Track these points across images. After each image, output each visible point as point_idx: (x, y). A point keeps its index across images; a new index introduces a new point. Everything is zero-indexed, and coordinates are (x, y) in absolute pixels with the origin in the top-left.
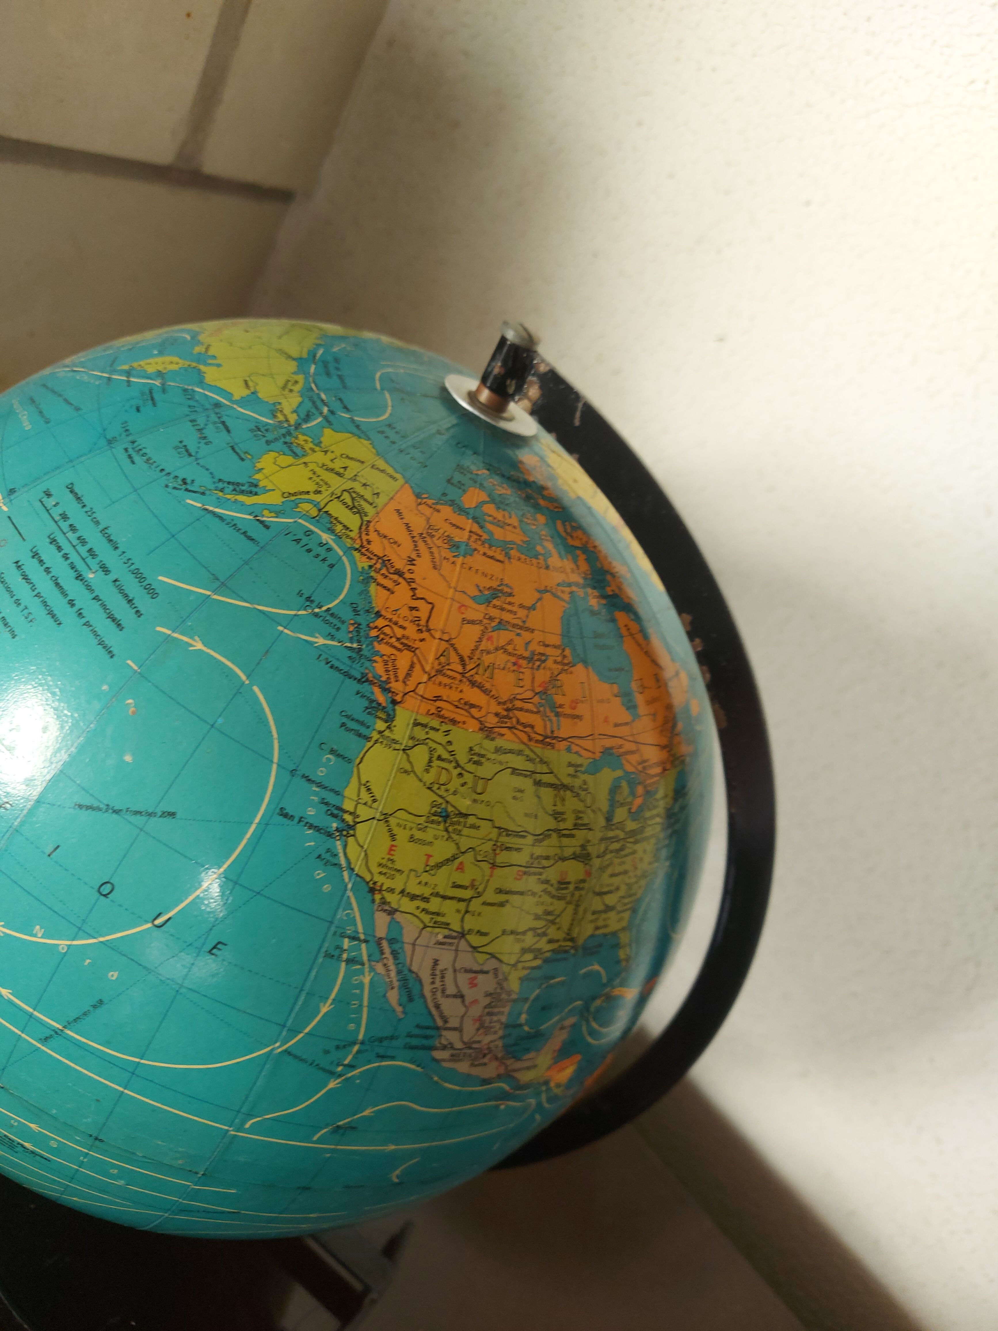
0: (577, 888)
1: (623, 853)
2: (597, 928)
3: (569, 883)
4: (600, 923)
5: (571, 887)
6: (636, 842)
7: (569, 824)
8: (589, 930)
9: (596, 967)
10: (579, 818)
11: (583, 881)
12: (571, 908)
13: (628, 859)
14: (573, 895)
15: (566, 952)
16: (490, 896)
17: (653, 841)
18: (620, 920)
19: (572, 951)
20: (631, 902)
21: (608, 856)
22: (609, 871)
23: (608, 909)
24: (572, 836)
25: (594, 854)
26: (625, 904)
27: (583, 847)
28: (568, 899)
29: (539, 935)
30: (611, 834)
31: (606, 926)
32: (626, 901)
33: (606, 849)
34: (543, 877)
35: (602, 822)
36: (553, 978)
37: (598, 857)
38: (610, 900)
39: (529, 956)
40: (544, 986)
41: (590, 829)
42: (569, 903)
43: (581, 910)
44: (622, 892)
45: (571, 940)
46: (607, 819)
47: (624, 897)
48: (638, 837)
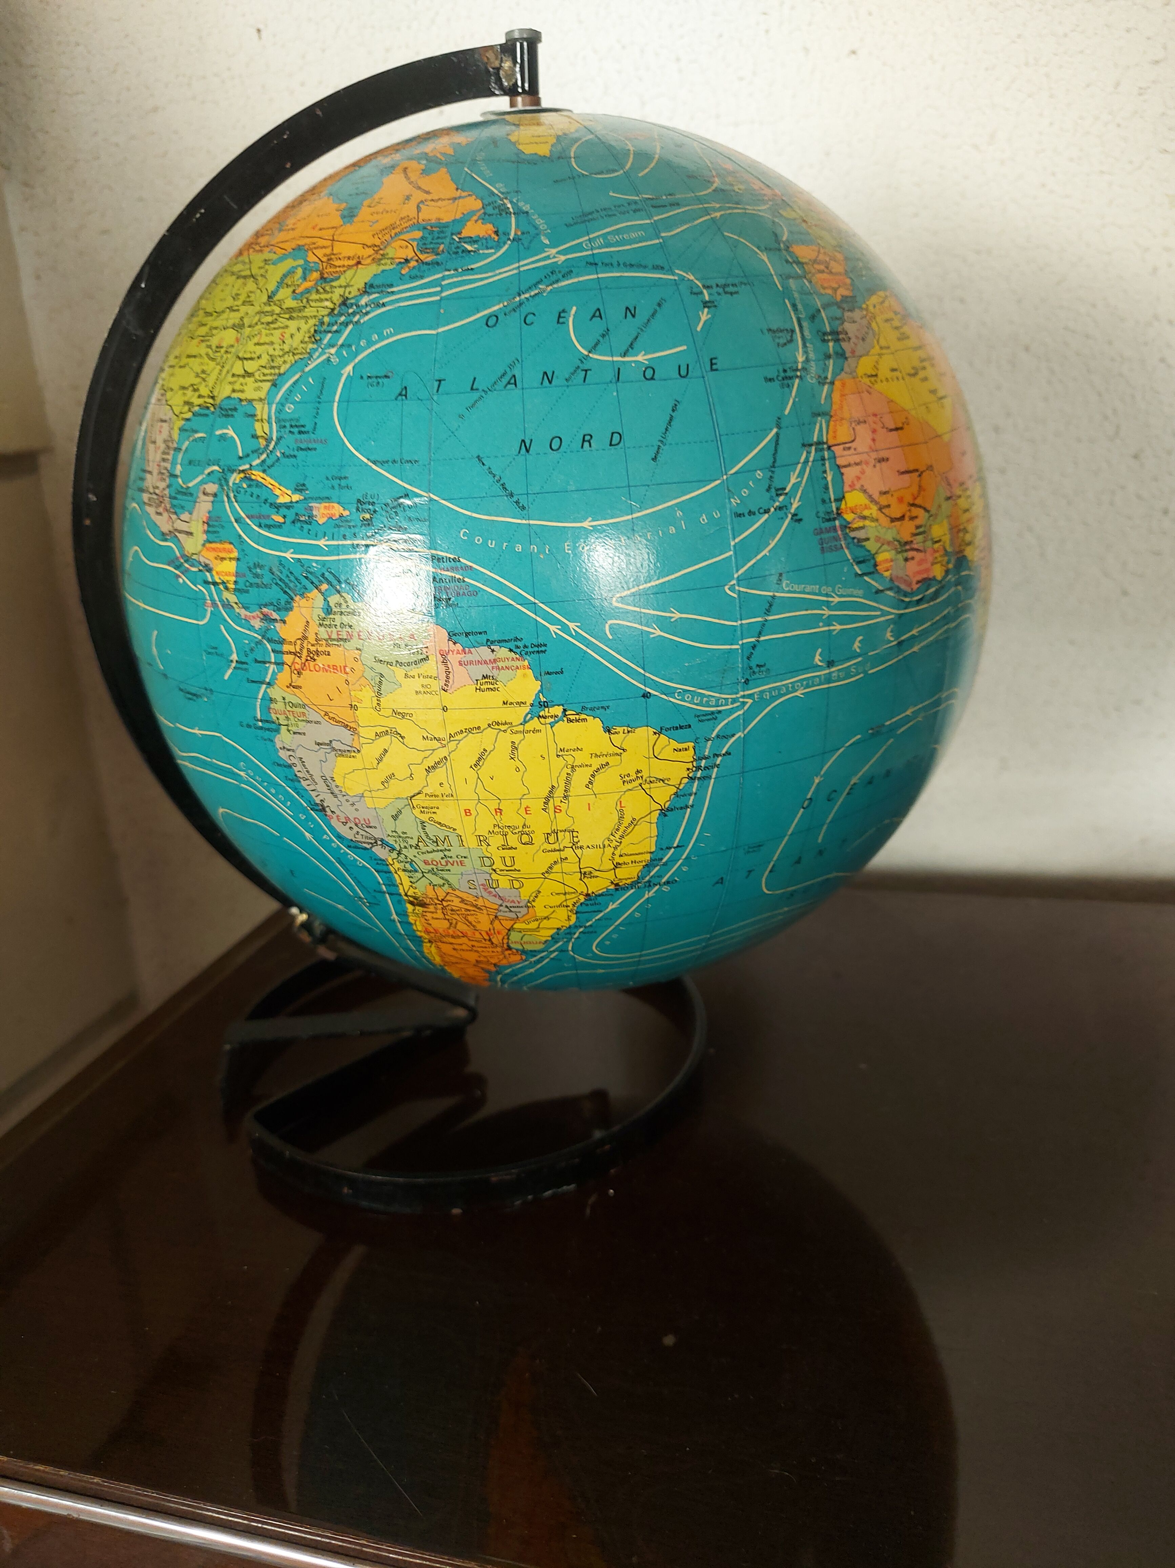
0: (227, 352)
1: (272, 326)
2: (234, 391)
3: (222, 347)
4: (237, 387)
5: (223, 350)
6: (291, 318)
7: (239, 302)
8: (226, 391)
9: (231, 432)
10: (249, 297)
11: (232, 346)
12: (219, 367)
13: (277, 333)
14: (222, 357)
15: (208, 408)
16: (184, 361)
17: (312, 322)
18: (258, 389)
19: (212, 409)
20: (271, 374)
21: (259, 327)
22: (256, 340)
23: (247, 374)
24: (238, 310)
25: (246, 325)
26: (264, 375)
27: (242, 319)
28: (218, 361)
29: (195, 390)
30: (268, 308)
31: (242, 391)
32: (266, 371)
33: (259, 320)
34: (208, 343)
35: (265, 298)
36: (196, 432)
37: (250, 326)
38: (251, 366)
39: (186, 408)
40: (191, 439)
41: (253, 305)
42: (217, 364)
43: (225, 371)
44: (264, 361)
45: (213, 398)
46: (269, 297)
47: (265, 367)
48: (294, 315)
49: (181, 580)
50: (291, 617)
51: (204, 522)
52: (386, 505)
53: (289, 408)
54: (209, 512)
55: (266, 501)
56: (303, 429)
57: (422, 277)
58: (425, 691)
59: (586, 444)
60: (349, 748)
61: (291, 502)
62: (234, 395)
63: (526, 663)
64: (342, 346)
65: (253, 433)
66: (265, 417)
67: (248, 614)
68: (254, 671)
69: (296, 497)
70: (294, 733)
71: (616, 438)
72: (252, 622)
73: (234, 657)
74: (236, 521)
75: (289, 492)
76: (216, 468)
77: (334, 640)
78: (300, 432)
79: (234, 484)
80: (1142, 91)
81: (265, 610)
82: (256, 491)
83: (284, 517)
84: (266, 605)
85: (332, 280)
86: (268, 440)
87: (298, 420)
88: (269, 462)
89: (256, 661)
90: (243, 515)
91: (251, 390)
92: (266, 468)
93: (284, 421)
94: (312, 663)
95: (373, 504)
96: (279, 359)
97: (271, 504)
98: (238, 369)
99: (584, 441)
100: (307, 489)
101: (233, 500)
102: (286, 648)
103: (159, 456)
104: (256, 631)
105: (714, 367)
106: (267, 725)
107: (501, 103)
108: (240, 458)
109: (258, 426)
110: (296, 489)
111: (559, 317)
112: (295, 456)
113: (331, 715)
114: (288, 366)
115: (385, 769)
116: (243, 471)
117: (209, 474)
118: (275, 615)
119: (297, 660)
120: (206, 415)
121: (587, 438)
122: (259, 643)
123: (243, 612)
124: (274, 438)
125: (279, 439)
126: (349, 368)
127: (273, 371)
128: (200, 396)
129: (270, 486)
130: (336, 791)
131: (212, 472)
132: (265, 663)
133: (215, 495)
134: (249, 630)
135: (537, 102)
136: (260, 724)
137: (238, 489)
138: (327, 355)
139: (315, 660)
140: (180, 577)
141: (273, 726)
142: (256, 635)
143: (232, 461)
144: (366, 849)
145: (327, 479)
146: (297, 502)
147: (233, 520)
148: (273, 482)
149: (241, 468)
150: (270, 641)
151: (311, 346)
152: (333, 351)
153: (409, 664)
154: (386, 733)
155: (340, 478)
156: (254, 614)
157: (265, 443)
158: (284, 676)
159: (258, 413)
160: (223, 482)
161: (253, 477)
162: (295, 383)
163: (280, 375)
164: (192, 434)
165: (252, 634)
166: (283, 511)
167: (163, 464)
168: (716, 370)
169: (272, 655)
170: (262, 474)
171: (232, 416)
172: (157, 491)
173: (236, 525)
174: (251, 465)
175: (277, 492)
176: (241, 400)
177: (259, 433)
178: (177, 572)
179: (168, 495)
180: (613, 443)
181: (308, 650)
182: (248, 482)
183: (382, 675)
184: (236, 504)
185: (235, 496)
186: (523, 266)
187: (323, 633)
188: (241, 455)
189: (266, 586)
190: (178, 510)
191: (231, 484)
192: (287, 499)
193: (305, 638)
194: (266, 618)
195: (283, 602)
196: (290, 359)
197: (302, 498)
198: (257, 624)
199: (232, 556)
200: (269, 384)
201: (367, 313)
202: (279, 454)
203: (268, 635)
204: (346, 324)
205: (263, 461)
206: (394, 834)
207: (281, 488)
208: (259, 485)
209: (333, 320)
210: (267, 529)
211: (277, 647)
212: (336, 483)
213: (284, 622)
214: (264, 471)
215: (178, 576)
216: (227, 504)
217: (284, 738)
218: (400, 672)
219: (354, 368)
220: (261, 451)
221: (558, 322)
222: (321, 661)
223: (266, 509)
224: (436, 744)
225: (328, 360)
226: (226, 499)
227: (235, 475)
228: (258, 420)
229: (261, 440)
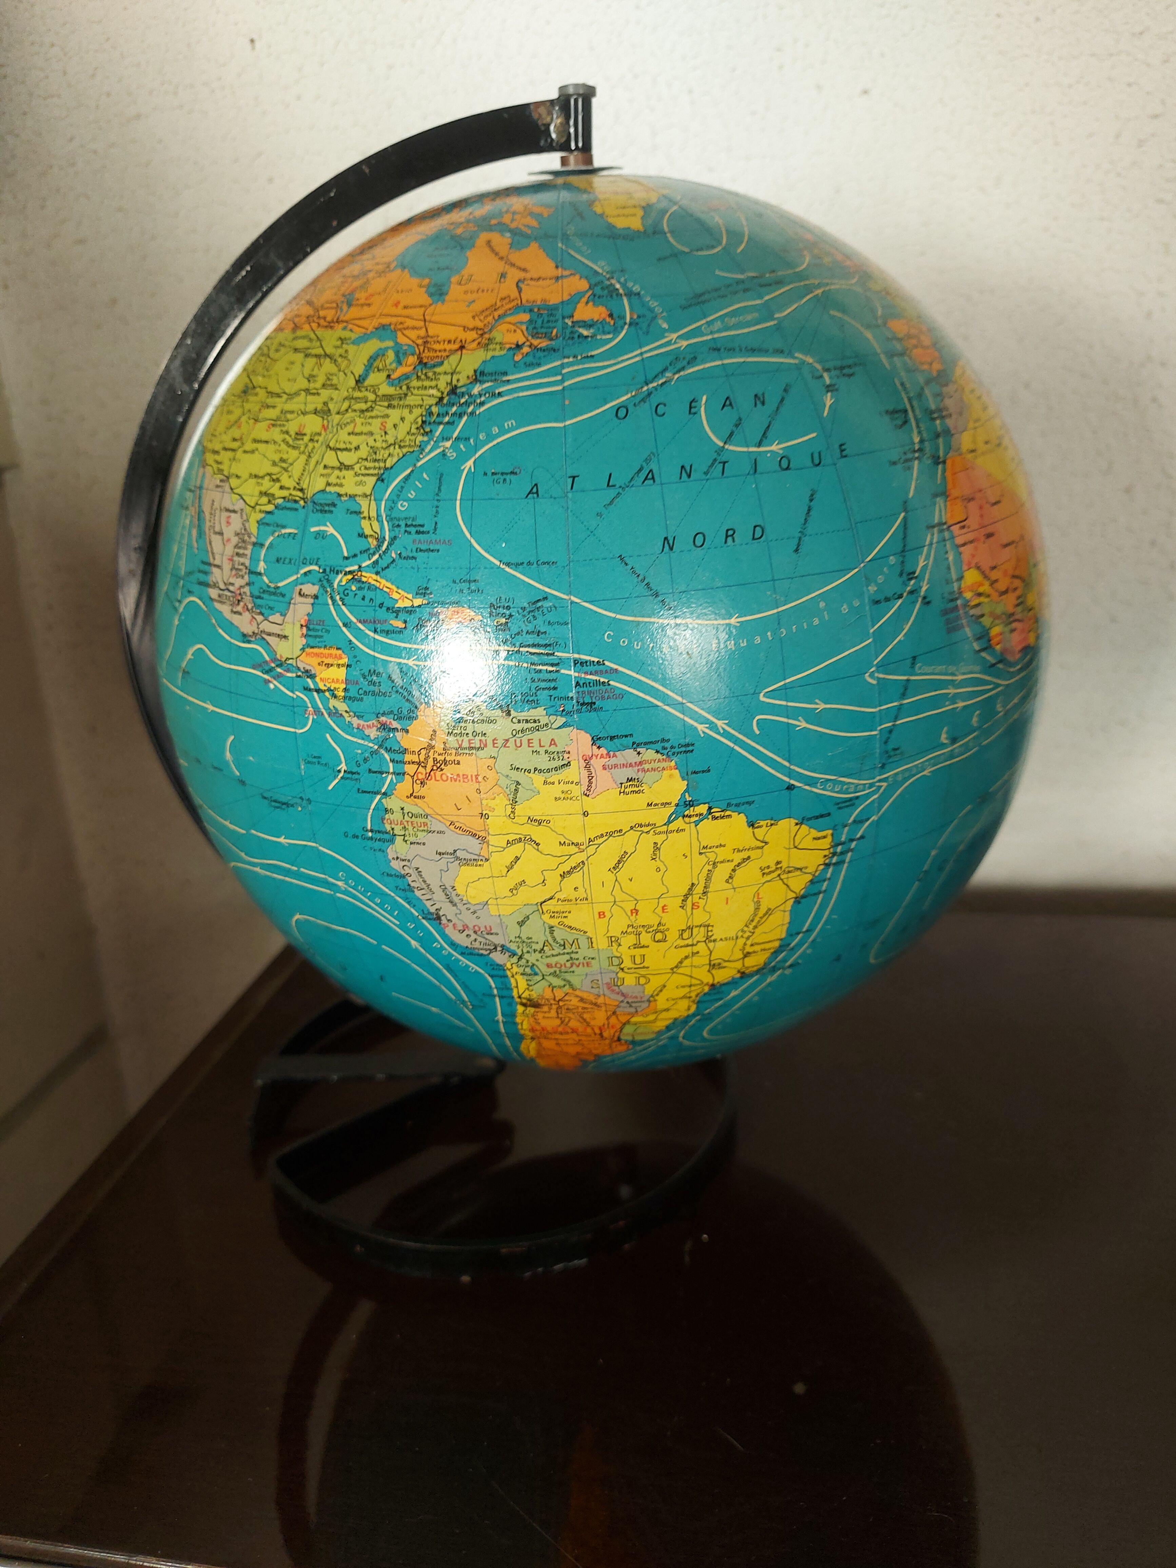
0: (311, 440)
1: (368, 414)
2: (328, 484)
3: (305, 434)
4: (333, 480)
5: (306, 438)
6: (389, 406)
7: (318, 385)
8: (320, 484)
9: (330, 530)
10: (329, 379)
11: (319, 434)
12: (303, 458)
13: (377, 423)
14: (306, 446)
15: (296, 502)
16: (249, 446)
17: (417, 412)
18: (361, 483)
19: (302, 503)
20: (375, 468)
21: (350, 414)
22: (350, 428)
23: (343, 467)
24: (318, 394)
25: (334, 411)
26: (366, 468)
27: (325, 404)
28: (302, 449)
29: (273, 480)
30: (357, 394)
31: (341, 485)
32: (368, 464)
33: (350, 407)
34: (284, 429)
35: (352, 383)
36: (284, 527)
37: (338, 413)
38: (347, 458)
39: (265, 500)
40: (276, 534)
41: (337, 389)
42: (303, 452)
43: (313, 462)
44: (364, 452)
45: (301, 490)
46: (357, 382)
47: (366, 459)
48: (395, 403)
49: (272, 686)
50: (413, 727)
51: (302, 626)
52: (524, 609)
53: (402, 506)
54: (308, 615)
55: (381, 605)
56: (421, 529)
57: (539, 365)
58: (566, 796)
59: (730, 539)
60: (476, 857)
61: (413, 606)
62: (328, 489)
63: (673, 764)
64: (457, 439)
65: (361, 532)
66: (373, 514)
67: (362, 722)
68: (367, 780)
69: (418, 602)
70: (411, 843)
71: (758, 532)
72: (367, 732)
73: (343, 767)
74: (345, 625)
75: (410, 596)
76: (316, 568)
77: (465, 748)
78: (418, 532)
79: (338, 585)
80: (1141, 143)
81: (383, 719)
82: (369, 595)
83: (405, 622)
84: (384, 714)
85: (434, 366)
86: (380, 540)
87: (413, 520)
88: (383, 563)
89: (370, 771)
90: (354, 620)
91: (350, 484)
92: (380, 570)
93: (399, 520)
94: (438, 773)
95: (508, 608)
96: (382, 452)
97: (388, 609)
98: (331, 459)
99: (727, 536)
100: (431, 593)
101: (340, 603)
102: (408, 757)
103: (229, 550)
104: (371, 741)
105: (844, 453)
106: (378, 836)
107: (551, 161)
108: (347, 558)
109: (365, 524)
110: (417, 594)
111: (691, 408)
112: (414, 558)
113: (457, 825)
114: (395, 459)
115: (515, 876)
116: (350, 572)
117: (305, 574)
118: (395, 724)
119: (421, 769)
120: (296, 510)
121: (730, 533)
122: (376, 752)
123: (355, 721)
124: (387, 538)
125: (393, 539)
126: (470, 463)
127: (377, 464)
128: (282, 488)
129: (385, 589)
130: (456, 899)
131: (309, 571)
132: (382, 773)
133: (316, 597)
134: (363, 739)
135: (589, 160)
136: (370, 834)
137: (345, 592)
138: (442, 449)
139: (442, 770)
140: (269, 681)
141: (386, 836)
142: (371, 745)
143: (337, 562)
144: (482, 955)
145: (454, 582)
146: (419, 606)
147: (341, 624)
148: (389, 585)
149: (348, 569)
150: (388, 750)
151: (420, 438)
152: (448, 444)
153: (548, 771)
154: (520, 840)
155: (470, 582)
156: (370, 723)
157: (375, 543)
158: (405, 787)
159: (364, 509)
160: (325, 583)
161: (364, 579)
162: (407, 478)
163: (386, 469)
164: (276, 529)
165: (366, 743)
166: (403, 616)
167: (236, 558)
168: (846, 456)
169: (391, 765)
170: (375, 577)
171: (331, 512)
172: (231, 588)
173: (344, 629)
174: (360, 567)
175: (395, 596)
176: (340, 495)
177: (368, 531)
178: (266, 677)
179: (248, 594)
180: (756, 537)
181: (435, 760)
182: (358, 585)
183: (518, 783)
184: (343, 607)
185: (342, 599)
186: (646, 352)
187: (452, 741)
188: (346, 554)
189: (384, 694)
190: (263, 611)
191: (335, 586)
192: (408, 604)
193: (430, 747)
194: (384, 727)
195: (405, 712)
196: (397, 452)
197: (425, 602)
198: (373, 733)
199: (341, 662)
200: (374, 479)
201: (482, 404)
202: (394, 555)
203: (388, 744)
204: (461, 416)
205: (376, 563)
206: (517, 939)
207: (400, 591)
208: (371, 587)
209: (443, 410)
210: (384, 635)
211: (398, 757)
212: (465, 586)
213: (407, 731)
214: (377, 573)
215: (267, 682)
216: (332, 607)
217: (399, 847)
218: (538, 779)
219: (474, 462)
220: (371, 551)
221: (690, 413)
222: (448, 770)
223: (382, 614)
224: (574, 849)
225: (444, 454)
226: (330, 602)
227: (340, 576)
228: (365, 518)
229: (370, 540)
